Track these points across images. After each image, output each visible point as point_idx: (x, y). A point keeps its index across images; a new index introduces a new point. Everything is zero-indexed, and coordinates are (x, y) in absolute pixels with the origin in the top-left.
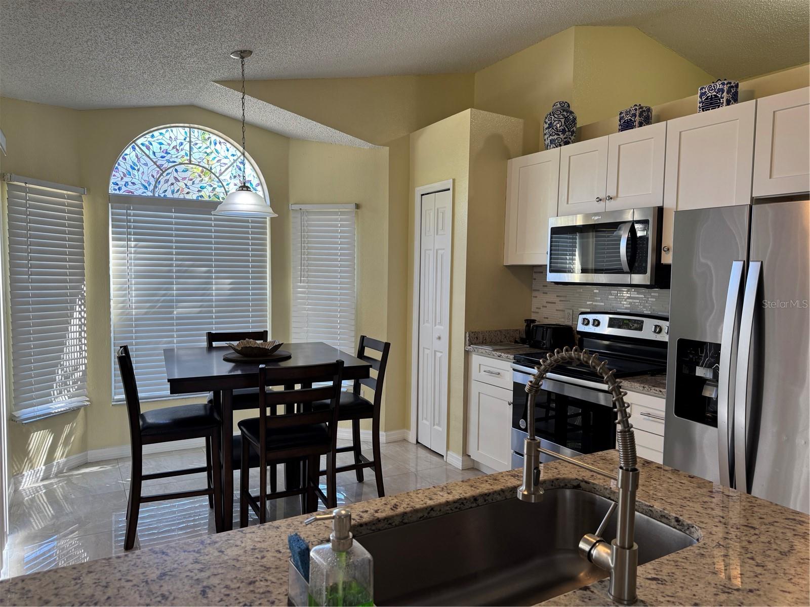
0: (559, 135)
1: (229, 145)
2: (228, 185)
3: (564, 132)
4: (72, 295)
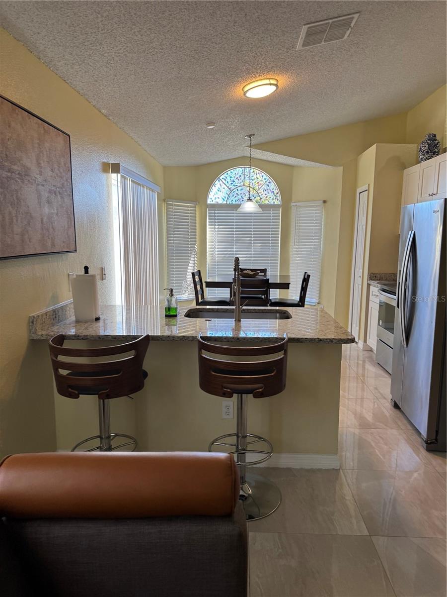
0: (424, 155)
1: (263, 174)
2: (262, 195)
3: (428, 153)
4: (191, 250)
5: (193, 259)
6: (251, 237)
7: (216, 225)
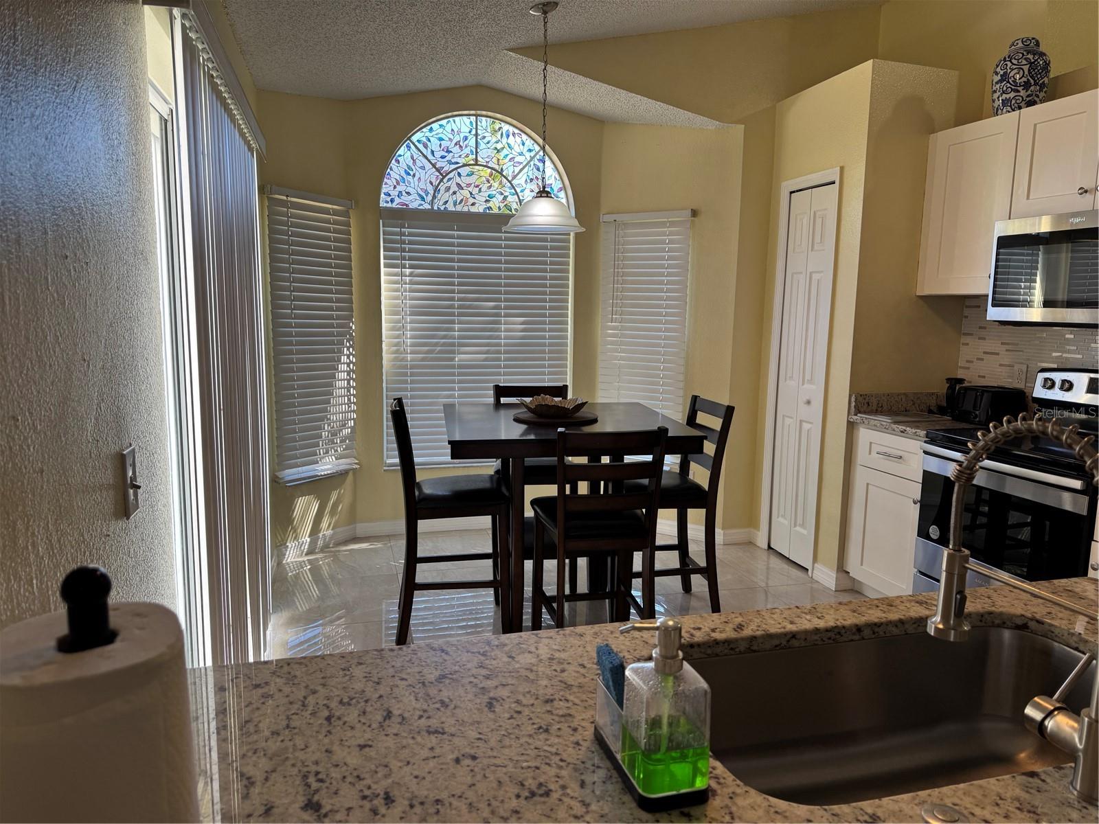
0: (1018, 91)
1: (524, 137)
2: (522, 191)
3: (1027, 85)
4: (339, 334)
5: (344, 359)
6: (499, 300)
7: (404, 267)
